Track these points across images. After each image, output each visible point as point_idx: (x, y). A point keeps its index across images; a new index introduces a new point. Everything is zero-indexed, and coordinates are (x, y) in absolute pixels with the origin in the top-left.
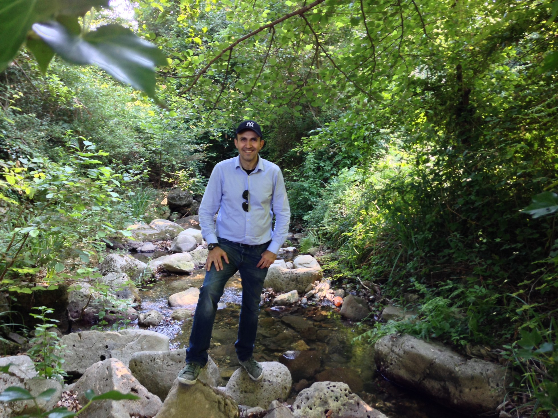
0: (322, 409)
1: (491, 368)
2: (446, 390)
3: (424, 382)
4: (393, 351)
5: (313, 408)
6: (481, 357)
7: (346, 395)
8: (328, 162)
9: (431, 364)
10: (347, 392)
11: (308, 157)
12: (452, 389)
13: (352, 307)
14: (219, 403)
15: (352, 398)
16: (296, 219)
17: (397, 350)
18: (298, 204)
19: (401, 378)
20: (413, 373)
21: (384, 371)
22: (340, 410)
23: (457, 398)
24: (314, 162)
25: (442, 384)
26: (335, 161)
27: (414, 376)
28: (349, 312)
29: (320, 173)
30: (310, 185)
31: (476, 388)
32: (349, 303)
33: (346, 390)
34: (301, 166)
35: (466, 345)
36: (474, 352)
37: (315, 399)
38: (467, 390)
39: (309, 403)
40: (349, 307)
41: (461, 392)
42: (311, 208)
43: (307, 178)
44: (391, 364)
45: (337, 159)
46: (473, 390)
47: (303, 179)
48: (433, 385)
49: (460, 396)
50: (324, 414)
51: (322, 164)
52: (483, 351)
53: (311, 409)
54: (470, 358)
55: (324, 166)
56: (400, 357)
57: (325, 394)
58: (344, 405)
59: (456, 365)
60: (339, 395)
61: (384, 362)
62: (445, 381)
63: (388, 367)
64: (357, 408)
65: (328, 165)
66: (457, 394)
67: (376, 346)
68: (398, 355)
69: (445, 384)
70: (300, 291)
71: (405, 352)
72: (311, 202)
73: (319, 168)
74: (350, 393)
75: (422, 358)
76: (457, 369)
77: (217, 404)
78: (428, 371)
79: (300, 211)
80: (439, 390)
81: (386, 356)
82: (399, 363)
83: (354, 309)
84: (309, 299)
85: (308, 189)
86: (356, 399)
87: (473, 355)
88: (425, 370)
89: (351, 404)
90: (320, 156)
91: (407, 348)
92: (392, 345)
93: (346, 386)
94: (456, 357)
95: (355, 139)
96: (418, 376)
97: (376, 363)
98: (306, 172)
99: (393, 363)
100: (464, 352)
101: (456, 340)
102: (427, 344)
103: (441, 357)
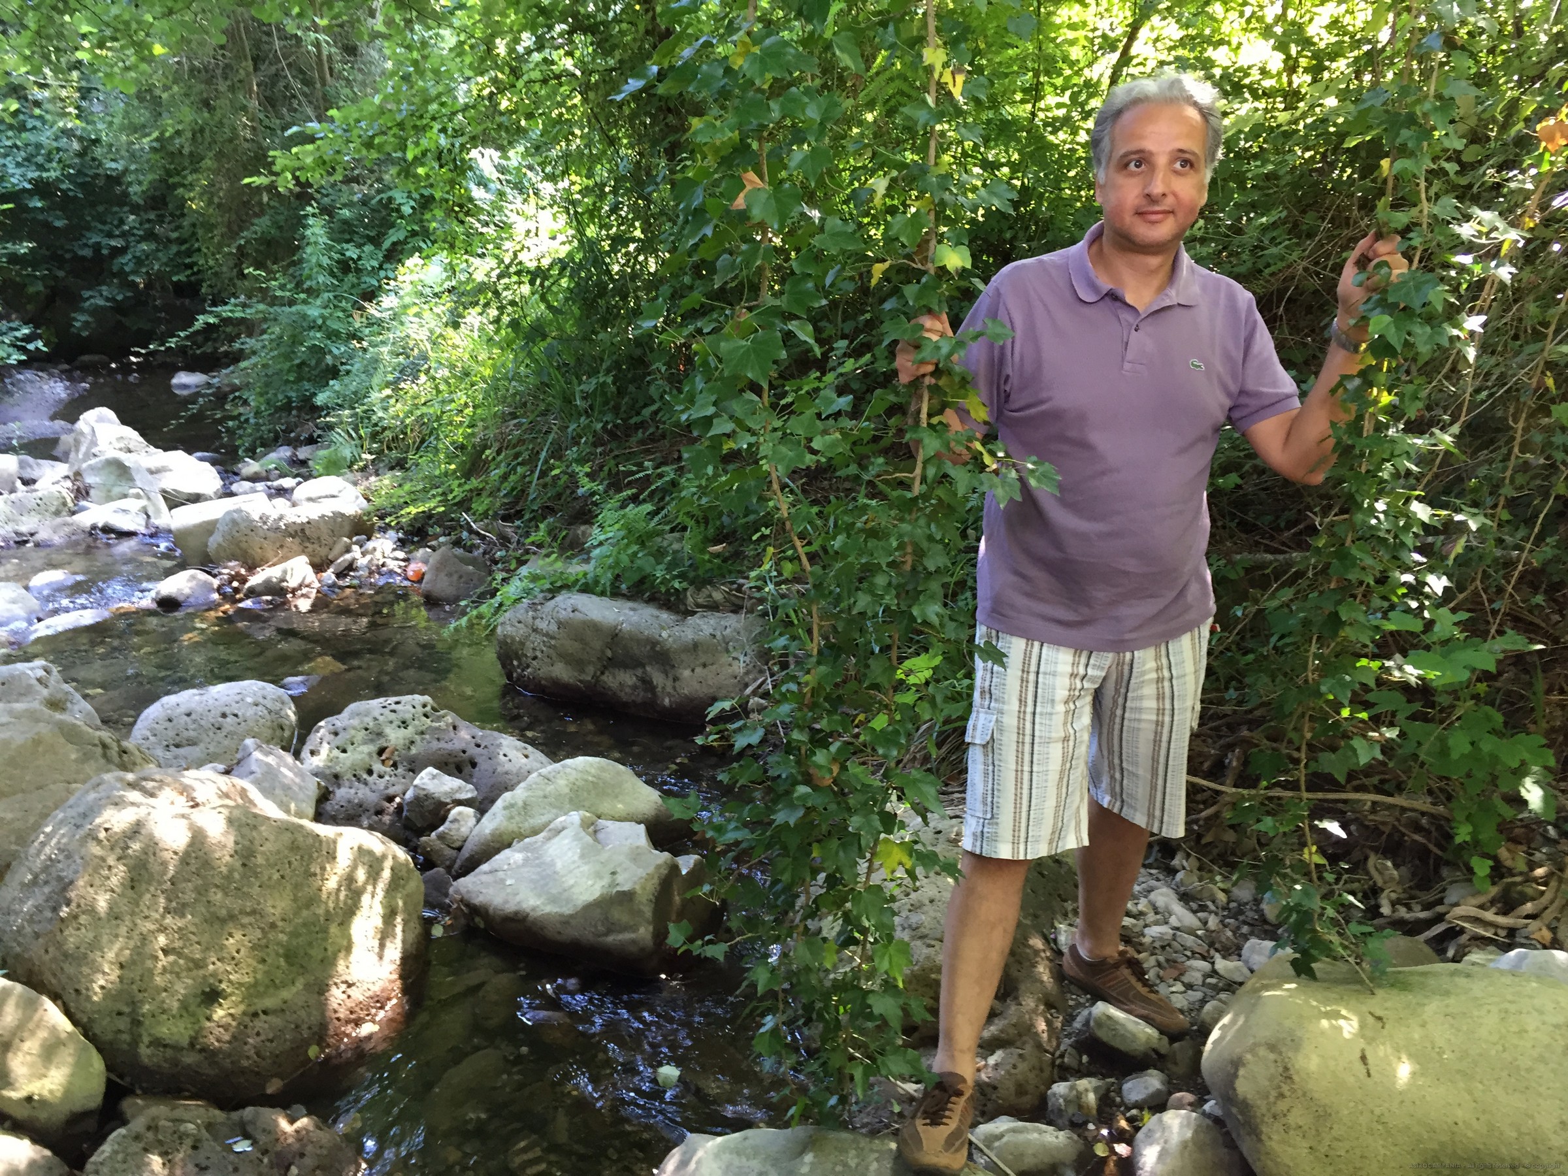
0: (372, 748)
1: (732, 623)
2: (647, 683)
3: (604, 678)
4: (535, 630)
5: (350, 748)
6: (713, 607)
7: (426, 716)
8: (368, 248)
9: (614, 636)
10: (428, 708)
11: (308, 232)
12: (658, 678)
13: (450, 575)
14: (105, 746)
15: (439, 719)
16: (299, 409)
17: (542, 625)
18: (300, 366)
19: (556, 683)
20: (577, 663)
21: (521, 676)
22: (412, 742)
23: (669, 694)
24: (330, 248)
25: (639, 672)
26: (387, 244)
27: (582, 671)
28: (443, 586)
29: (351, 278)
30: (326, 312)
31: (704, 666)
32: (439, 568)
33: (424, 706)
34: (294, 263)
35: (685, 590)
36: (700, 601)
37: (353, 732)
38: (687, 673)
39: (339, 741)
40: (442, 575)
41: (675, 679)
42: (334, 373)
43: (312, 292)
44: (535, 658)
45: (394, 239)
46: (698, 670)
47: (303, 296)
48: (621, 681)
49: (674, 688)
50: (375, 756)
51: (352, 252)
52: (718, 596)
53: (344, 751)
54: (693, 613)
55: (360, 258)
56: (553, 638)
57: (375, 719)
58: (422, 733)
59: (663, 628)
60: (408, 716)
61: (518, 658)
62: (643, 666)
63: (528, 666)
64: (452, 734)
65: (372, 256)
66: (669, 683)
67: (499, 630)
68: (547, 635)
69: (645, 672)
70: (317, 560)
71: (560, 624)
72: (335, 357)
73: (345, 266)
74: (433, 709)
75: (595, 627)
76: (665, 634)
77: (99, 750)
78: (609, 653)
79: (307, 385)
80: (634, 687)
81: (522, 644)
82: (551, 652)
83: (455, 577)
84: (340, 575)
85: (320, 322)
86: (449, 719)
87: (698, 606)
88: (603, 652)
89: (438, 729)
90: (343, 232)
91: (563, 615)
92: (534, 618)
93: (427, 698)
94: (665, 616)
95: (415, 158)
96: (591, 670)
97: (504, 666)
98: (309, 277)
99: (538, 654)
100: (682, 607)
101: (664, 581)
102: (606, 602)
103: (634, 617)
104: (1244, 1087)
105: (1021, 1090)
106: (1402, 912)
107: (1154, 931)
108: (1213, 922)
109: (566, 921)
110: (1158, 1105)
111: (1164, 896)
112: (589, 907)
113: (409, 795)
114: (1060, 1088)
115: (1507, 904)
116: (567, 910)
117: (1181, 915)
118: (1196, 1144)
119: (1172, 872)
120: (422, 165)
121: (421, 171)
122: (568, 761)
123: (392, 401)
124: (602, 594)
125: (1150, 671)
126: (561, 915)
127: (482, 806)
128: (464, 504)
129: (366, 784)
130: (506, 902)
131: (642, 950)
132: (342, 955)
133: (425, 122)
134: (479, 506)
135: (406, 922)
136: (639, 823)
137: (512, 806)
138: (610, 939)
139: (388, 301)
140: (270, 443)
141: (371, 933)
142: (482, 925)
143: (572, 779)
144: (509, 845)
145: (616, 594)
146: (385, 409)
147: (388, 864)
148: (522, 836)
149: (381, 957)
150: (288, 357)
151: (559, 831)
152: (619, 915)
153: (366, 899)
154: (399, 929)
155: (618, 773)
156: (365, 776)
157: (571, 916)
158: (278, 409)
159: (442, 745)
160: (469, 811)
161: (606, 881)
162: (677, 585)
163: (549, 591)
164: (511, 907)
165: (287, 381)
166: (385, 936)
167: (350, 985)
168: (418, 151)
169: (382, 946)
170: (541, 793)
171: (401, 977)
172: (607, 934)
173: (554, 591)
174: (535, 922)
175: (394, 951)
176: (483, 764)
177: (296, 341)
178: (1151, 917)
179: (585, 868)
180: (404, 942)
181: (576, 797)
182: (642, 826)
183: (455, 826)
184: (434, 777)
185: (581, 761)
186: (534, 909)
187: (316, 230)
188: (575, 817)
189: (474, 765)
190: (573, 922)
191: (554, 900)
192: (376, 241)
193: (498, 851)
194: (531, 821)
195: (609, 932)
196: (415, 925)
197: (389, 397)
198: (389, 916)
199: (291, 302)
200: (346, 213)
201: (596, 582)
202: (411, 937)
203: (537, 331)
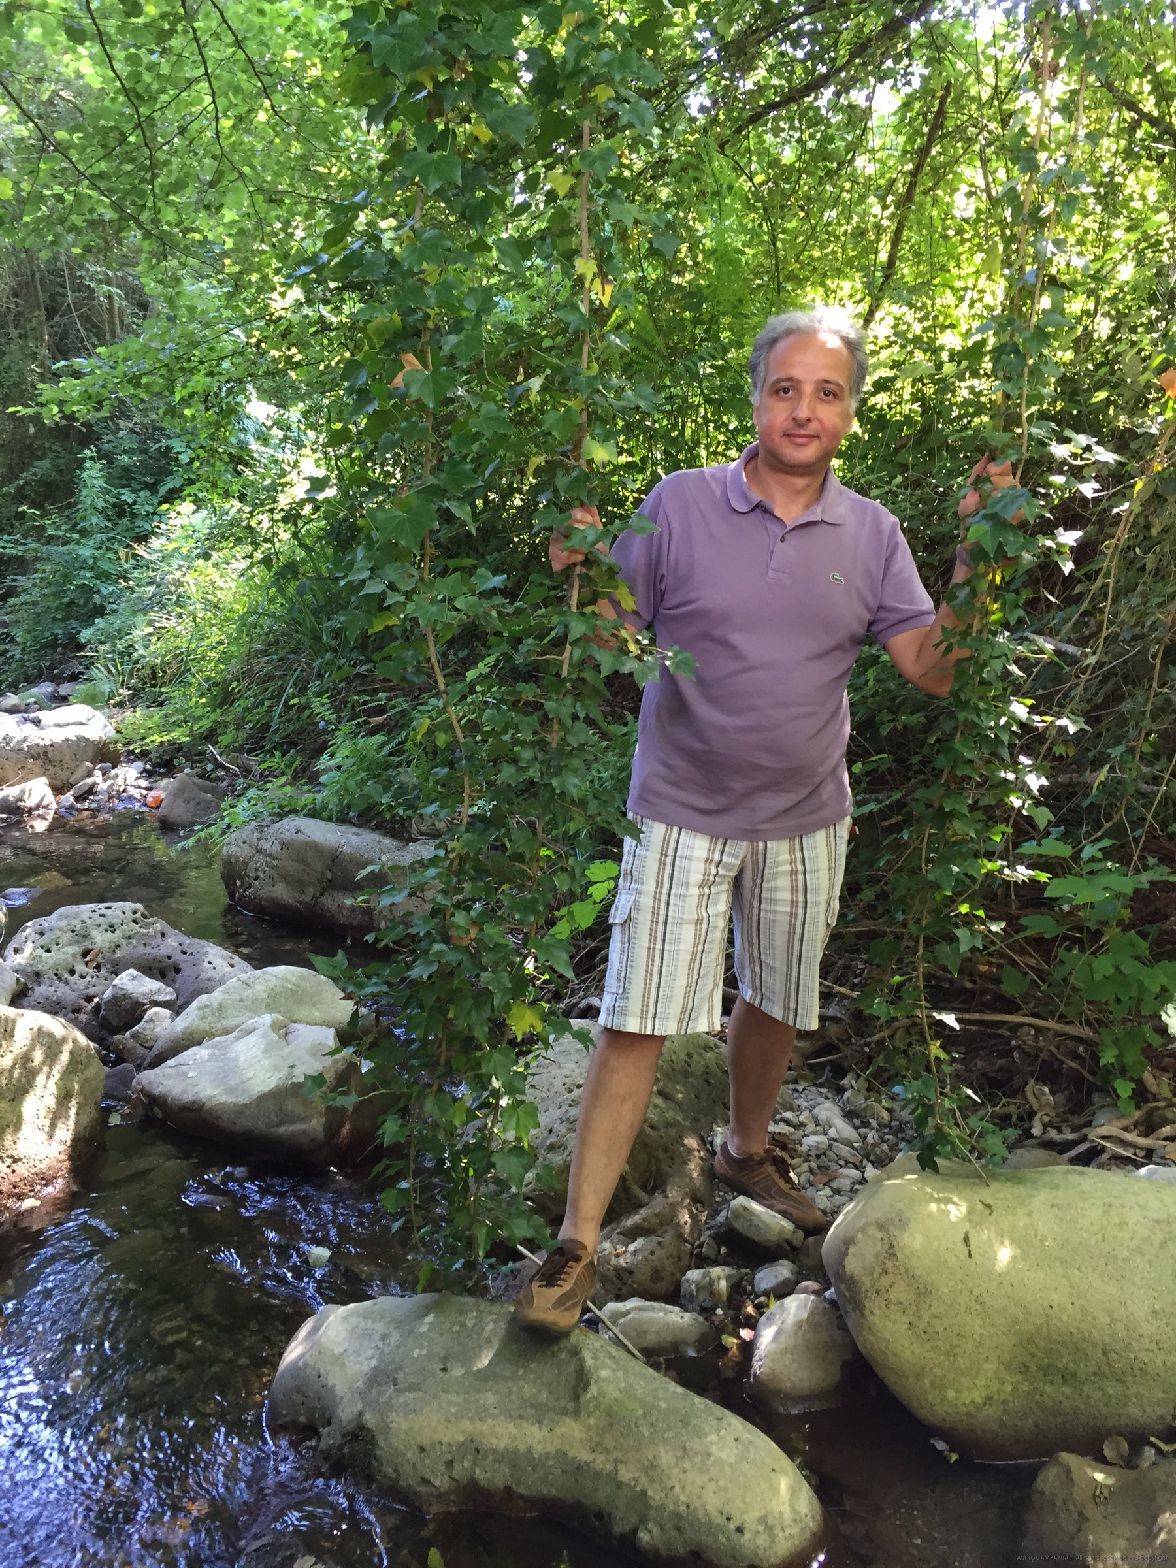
0: (77, 949)
3: (323, 899)
4: (259, 851)
5: (54, 948)
6: (435, 835)
7: (135, 922)
8: (144, 494)
9: (334, 858)
10: (138, 915)
11: (85, 475)
13: (187, 801)
15: (148, 926)
16: (65, 646)
17: (266, 846)
18: (68, 604)
19: (276, 904)
20: (297, 884)
21: (243, 896)
22: (118, 946)
23: (385, 918)
24: (105, 491)
26: (163, 490)
27: (303, 892)
28: (179, 812)
29: (125, 522)
30: (98, 553)
32: (176, 794)
33: (135, 912)
34: (70, 505)
35: (410, 818)
36: (423, 829)
37: (59, 933)
39: (43, 941)
40: (180, 802)
42: (100, 611)
43: (84, 533)
44: (257, 878)
45: (170, 486)
47: (75, 536)
48: (340, 903)
50: (79, 958)
51: (128, 497)
52: (440, 825)
53: (48, 951)
54: (415, 840)
55: (135, 503)
56: (276, 858)
57: (83, 922)
58: (129, 938)
60: (116, 921)
61: (241, 879)
62: (361, 888)
63: (250, 886)
64: (159, 940)
65: (147, 501)
67: (225, 850)
68: (270, 855)
70: (58, 783)
71: (283, 845)
72: (104, 597)
73: (120, 510)
74: (143, 916)
75: (315, 848)
78: (329, 875)
79: (73, 623)
80: (352, 910)
81: (246, 864)
82: (273, 872)
83: (192, 804)
85: (90, 562)
86: (159, 926)
87: (421, 834)
88: (323, 874)
89: (146, 935)
90: (123, 477)
91: (287, 836)
92: (259, 839)
93: (139, 906)
94: (387, 841)
95: (182, 399)
96: (310, 891)
97: (227, 887)
98: (83, 519)
99: (261, 875)
100: (406, 835)
101: (390, 808)
102: (331, 825)
103: (355, 840)
104: (853, 1265)
105: (656, 1275)
106: (1053, 1134)
107: (812, 1140)
108: (872, 1137)
109: (240, 1110)
110: (782, 1291)
111: (828, 1110)
112: (263, 1098)
113: (108, 994)
114: (694, 1275)
115: (1149, 1126)
116: (242, 1099)
117: (842, 1128)
118: (811, 1324)
119: (841, 1091)
120: (189, 406)
121: (187, 412)
122: (270, 969)
123: (154, 639)
124: (330, 819)
125: (784, 863)
126: (236, 1105)
127: (176, 1007)
128: (211, 736)
129: (66, 982)
130: (185, 1092)
131: (313, 1140)
132: (10, 1130)
133: (192, 364)
134: (225, 740)
135: (80, 1106)
136: (329, 1027)
137: (207, 1006)
138: (282, 1129)
139: (155, 543)
140: (32, 680)
141: (43, 1112)
142: (160, 1115)
143: (271, 985)
144: (200, 1044)
145: (342, 819)
146: (146, 647)
147: (67, 1048)
148: (212, 1035)
149: (51, 1136)
150: (57, 595)
151: (250, 1032)
152: (292, 1106)
153: (40, 1079)
154: (73, 1112)
155: (319, 983)
156: (67, 975)
157: (245, 1106)
158: (44, 646)
159: (148, 950)
160: (166, 1012)
161: (284, 1073)
162: (401, 812)
163: (278, 814)
164: (188, 1097)
165: (54, 619)
166: (56, 1117)
167: (15, 1161)
168: (185, 393)
169: (53, 1126)
170: (238, 997)
171: (70, 1158)
172: (279, 1125)
173: (281, 816)
174: (210, 1111)
175: (65, 1133)
176: (187, 971)
177: (67, 578)
178: (811, 1127)
179: (266, 1062)
180: (77, 1124)
181: (272, 1003)
182: (332, 1031)
183: (151, 1025)
184: (134, 978)
185: (282, 969)
186: (210, 1098)
187: (93, 474)
188: (267, 1019)
189: (178, 970)
190: (248, 1112)
191: (231, 1091)
192: (153, 488)
193: (187, 1048)
194: (224, 1022)
195: (282, 1123)
196: (91, 1114)
197: (150, 635)
198: (64, 1097)
199: (66, 542)
200: (125, 459)
201: (324, 807)
202: (85, 1120)
203: (291, 569)
